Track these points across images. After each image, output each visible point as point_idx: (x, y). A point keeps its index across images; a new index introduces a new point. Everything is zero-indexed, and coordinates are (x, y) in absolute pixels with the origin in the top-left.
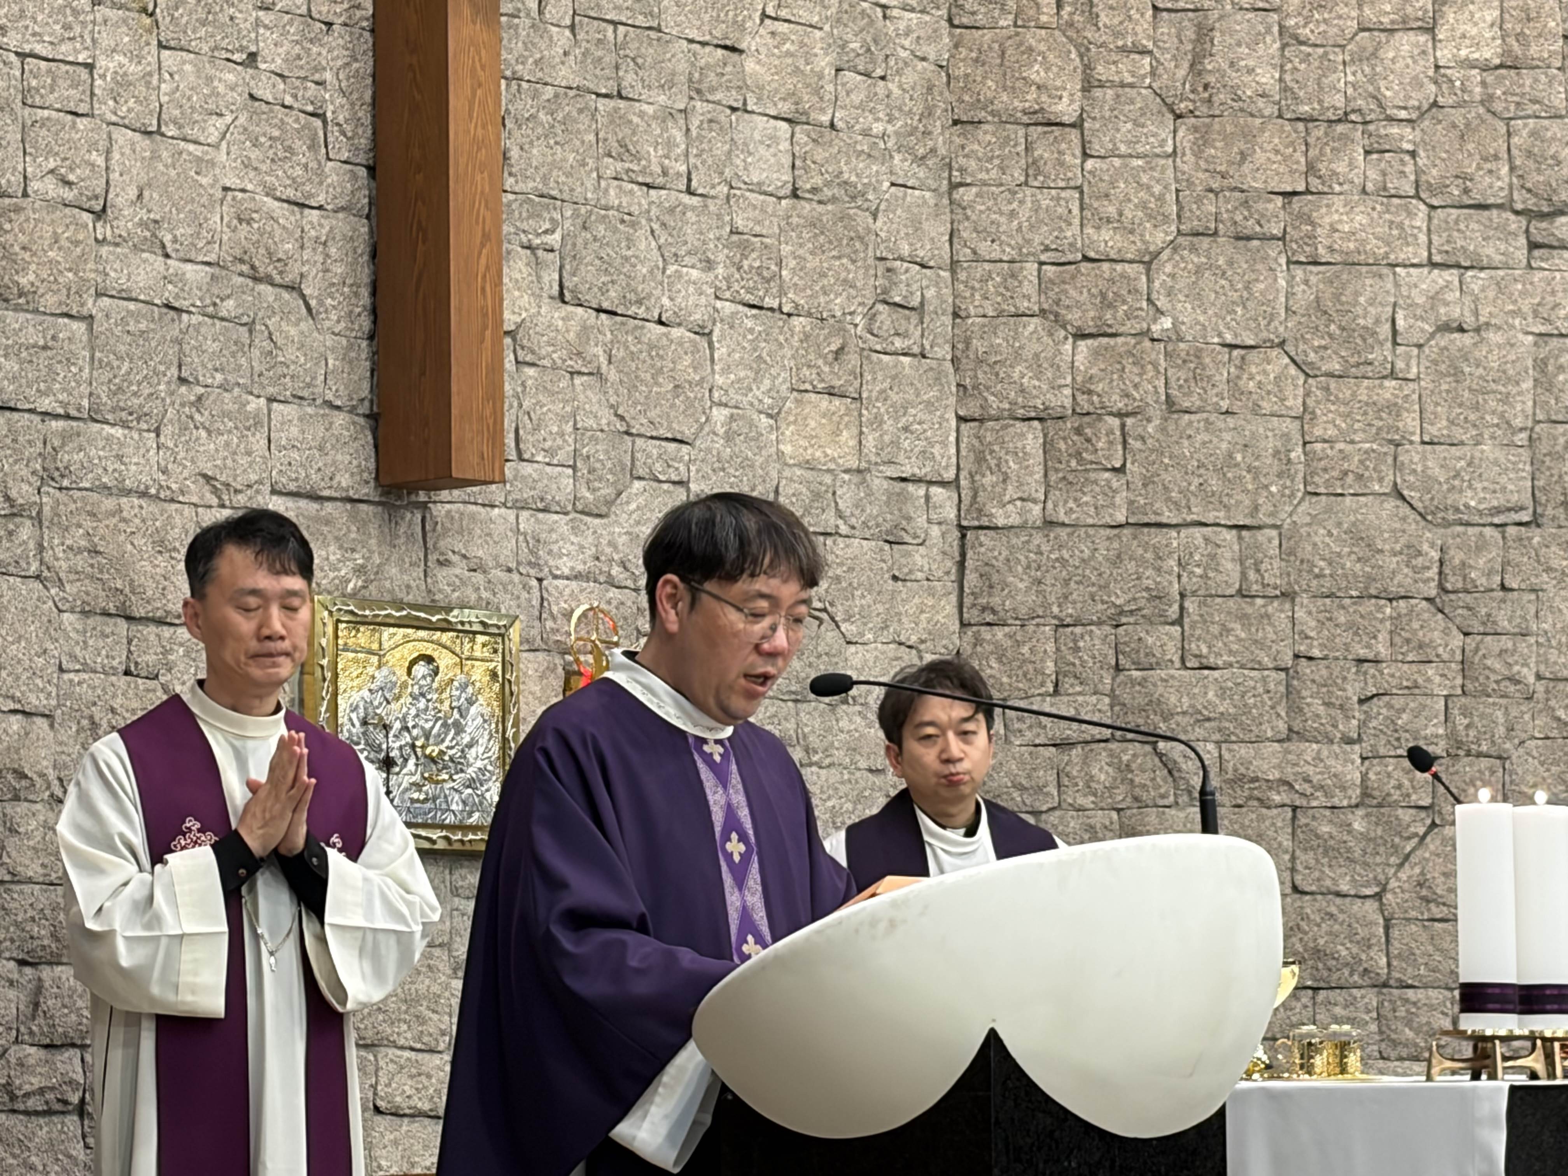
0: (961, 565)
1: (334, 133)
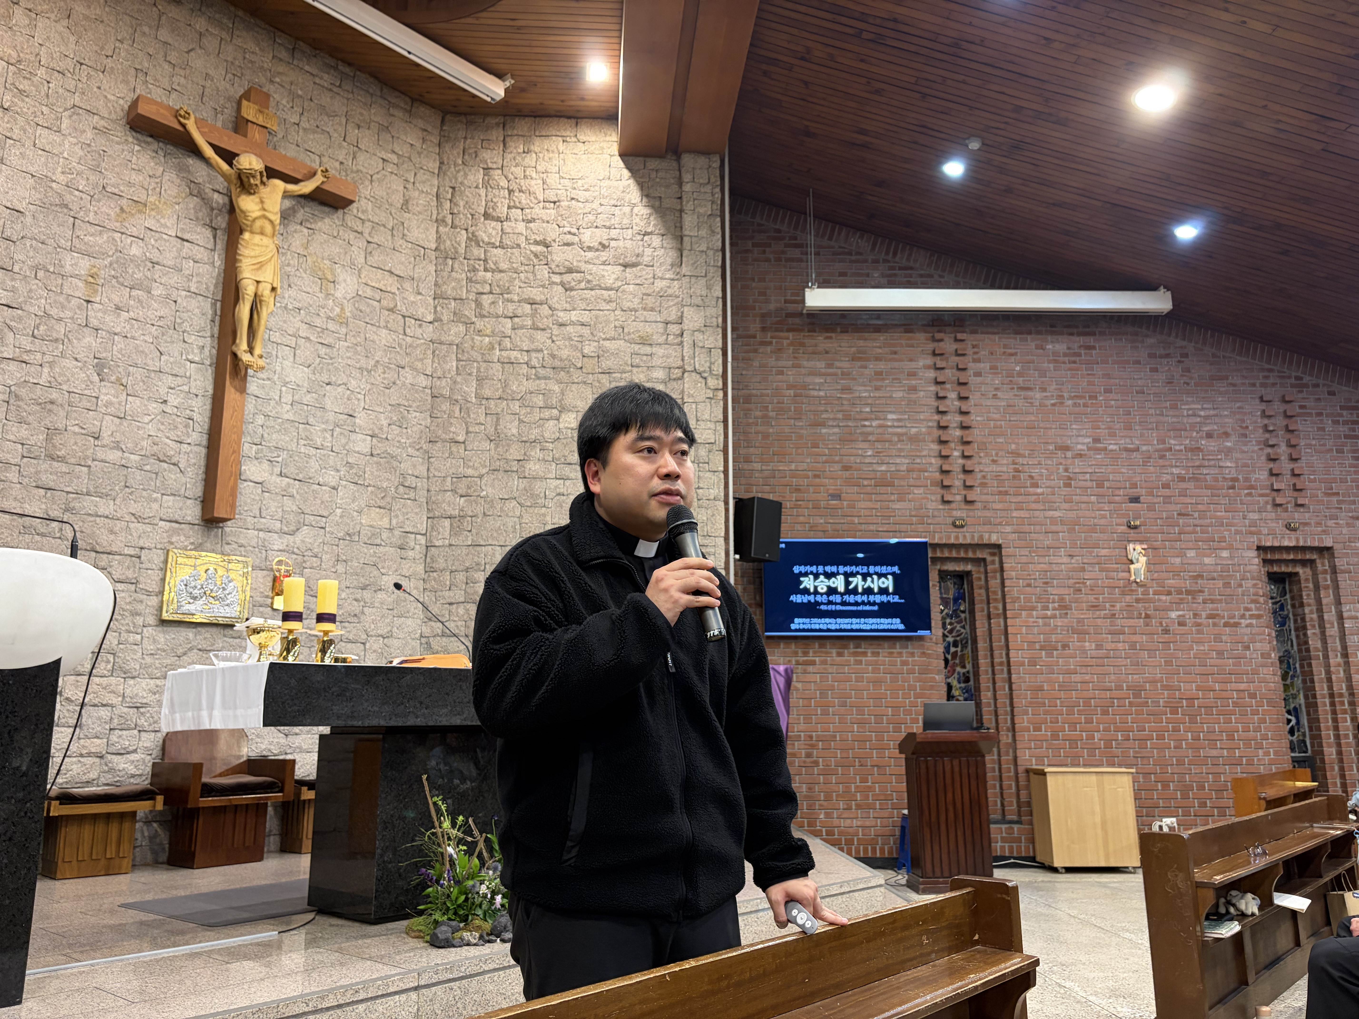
0: (426, 556)
1: (196, 425)
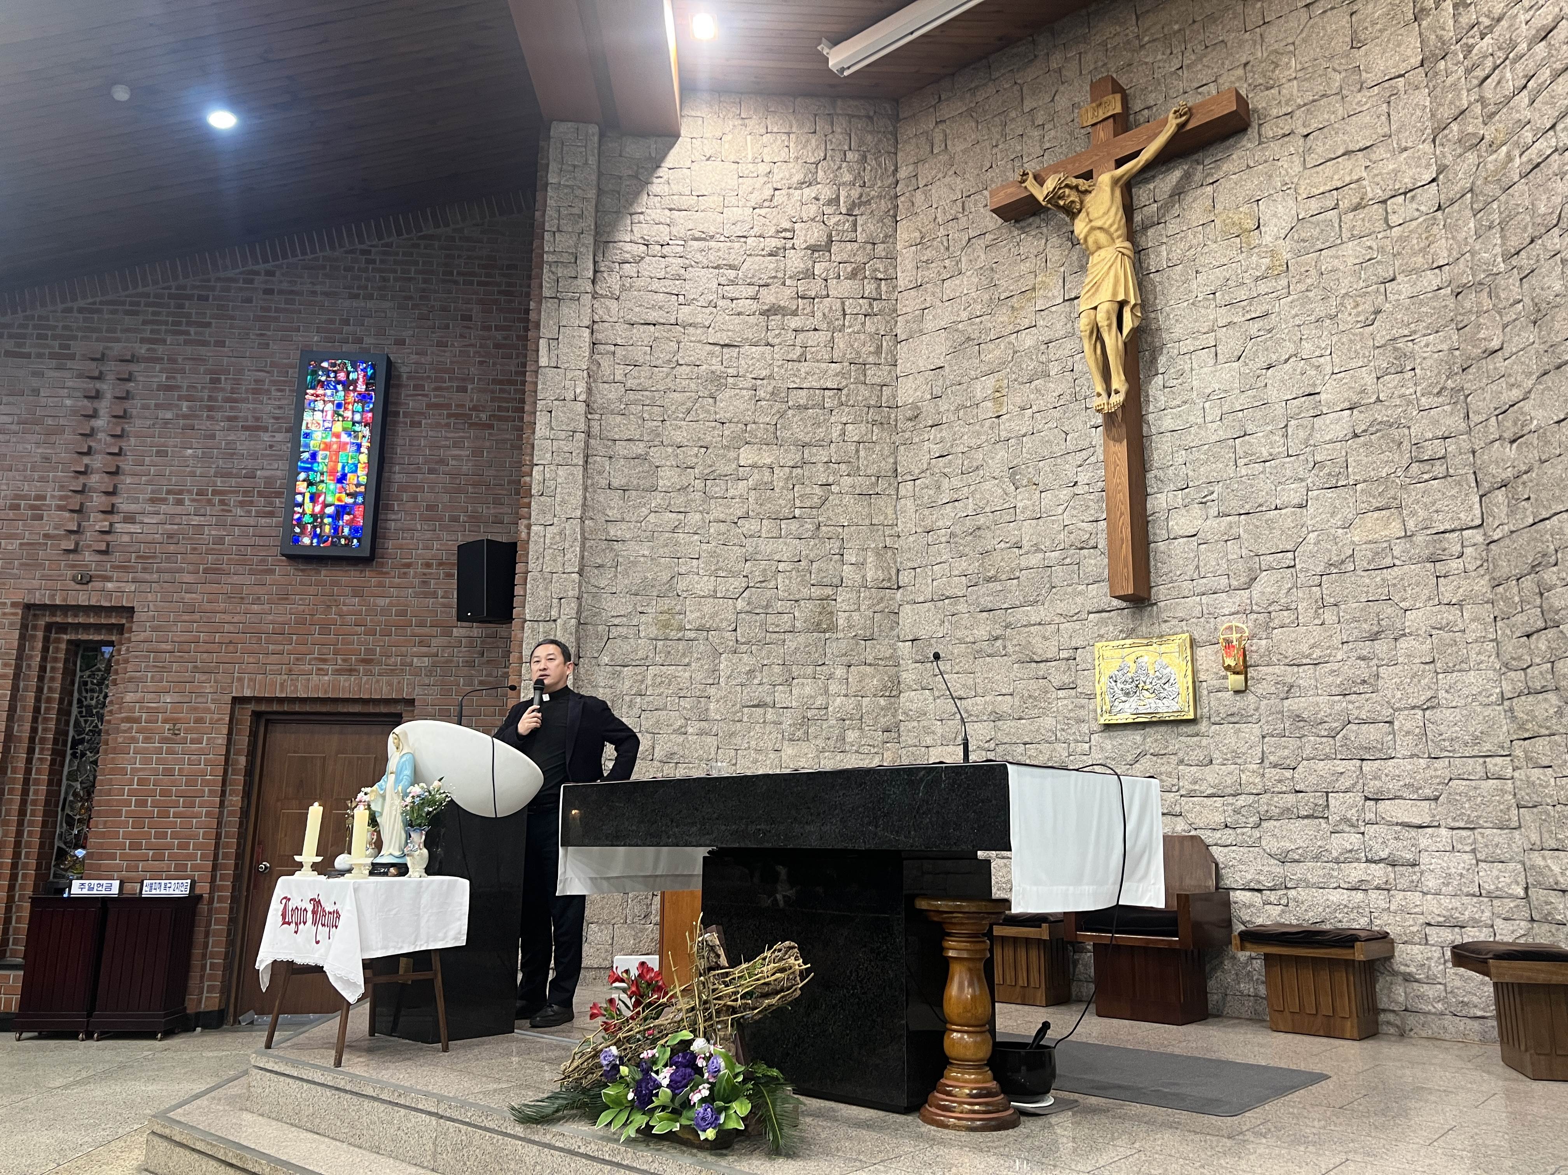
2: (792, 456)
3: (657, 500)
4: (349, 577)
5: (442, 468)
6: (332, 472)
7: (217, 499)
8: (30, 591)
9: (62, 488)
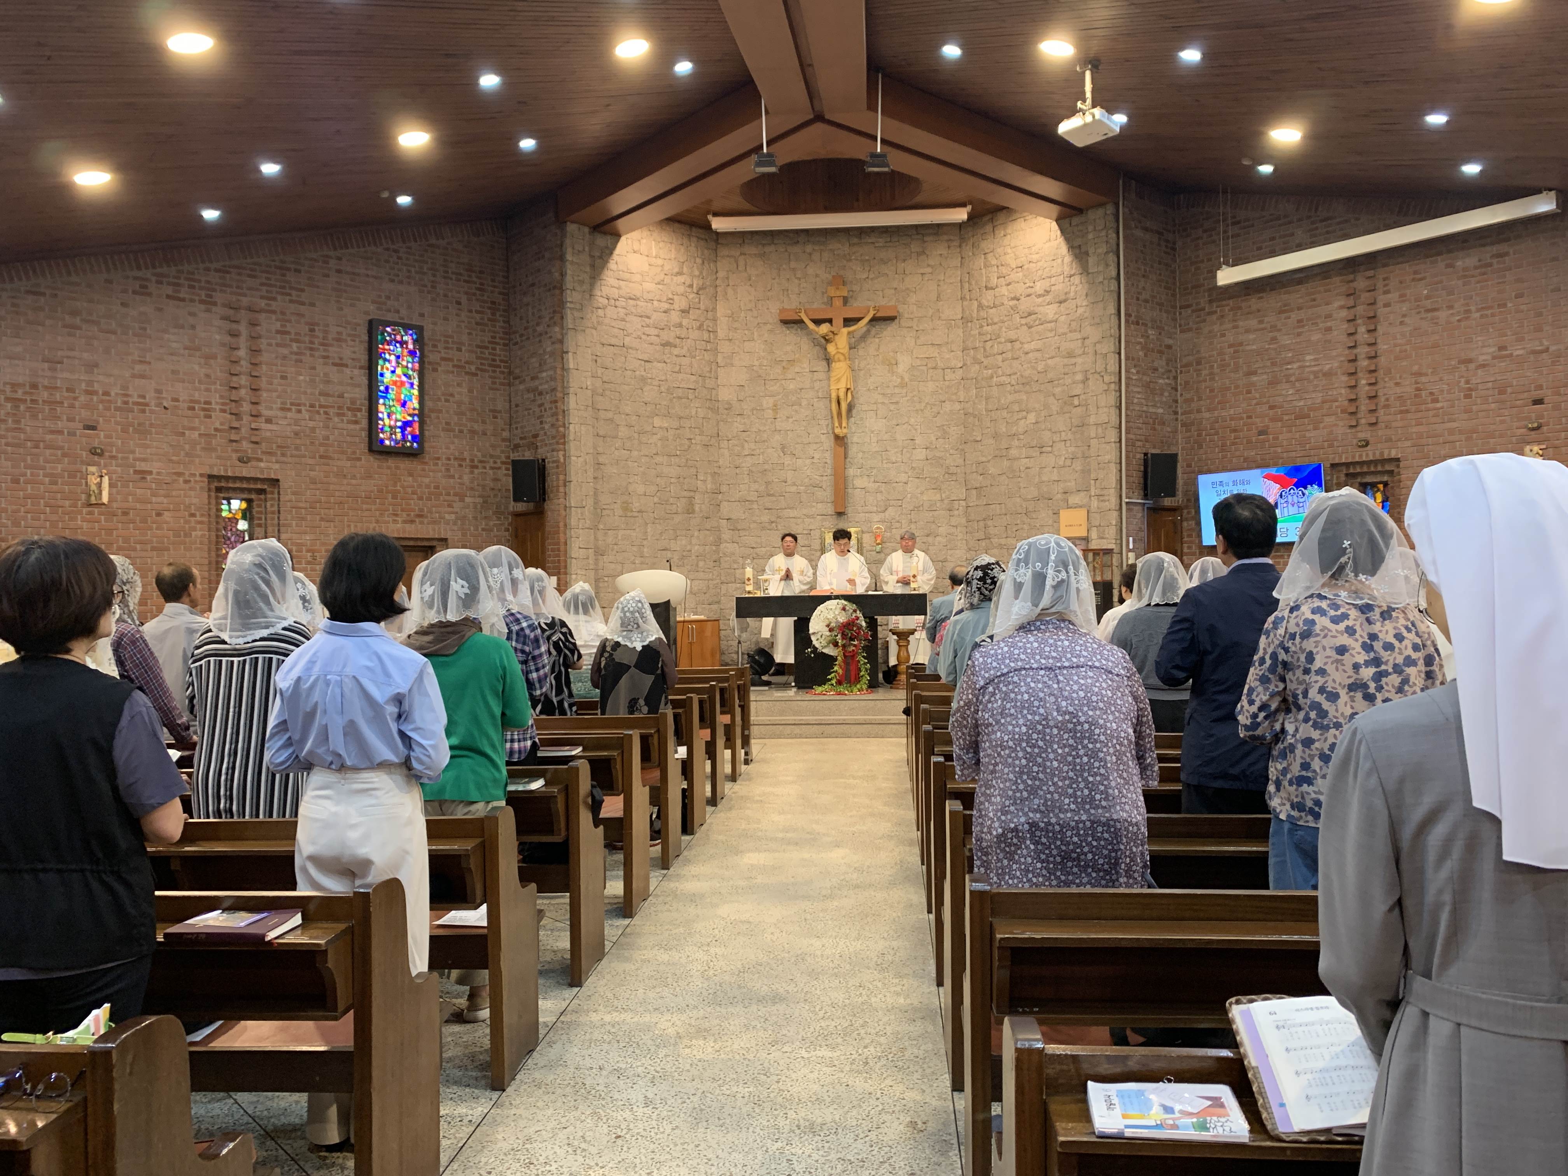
0: (966, 513)
2: (675, 424)
3: (618, 443)
4: (405, 464)
5: (451, 399)
6: (398, 400)
7: (322, 410)
8: (211, 466)
9: (221, 397)
